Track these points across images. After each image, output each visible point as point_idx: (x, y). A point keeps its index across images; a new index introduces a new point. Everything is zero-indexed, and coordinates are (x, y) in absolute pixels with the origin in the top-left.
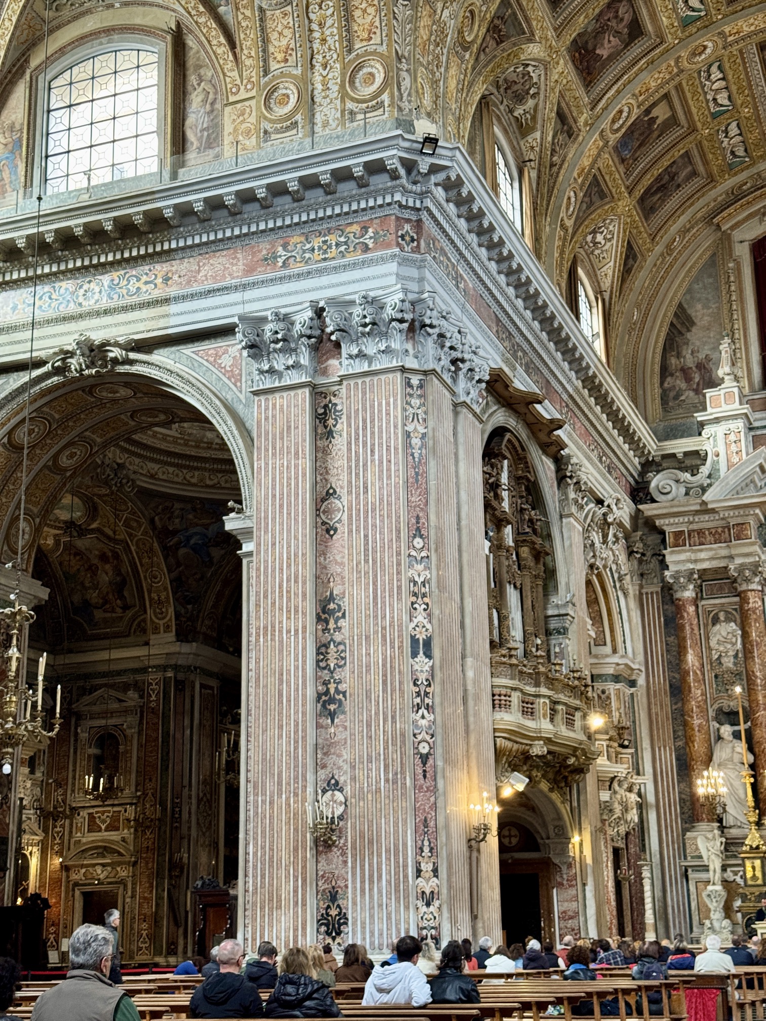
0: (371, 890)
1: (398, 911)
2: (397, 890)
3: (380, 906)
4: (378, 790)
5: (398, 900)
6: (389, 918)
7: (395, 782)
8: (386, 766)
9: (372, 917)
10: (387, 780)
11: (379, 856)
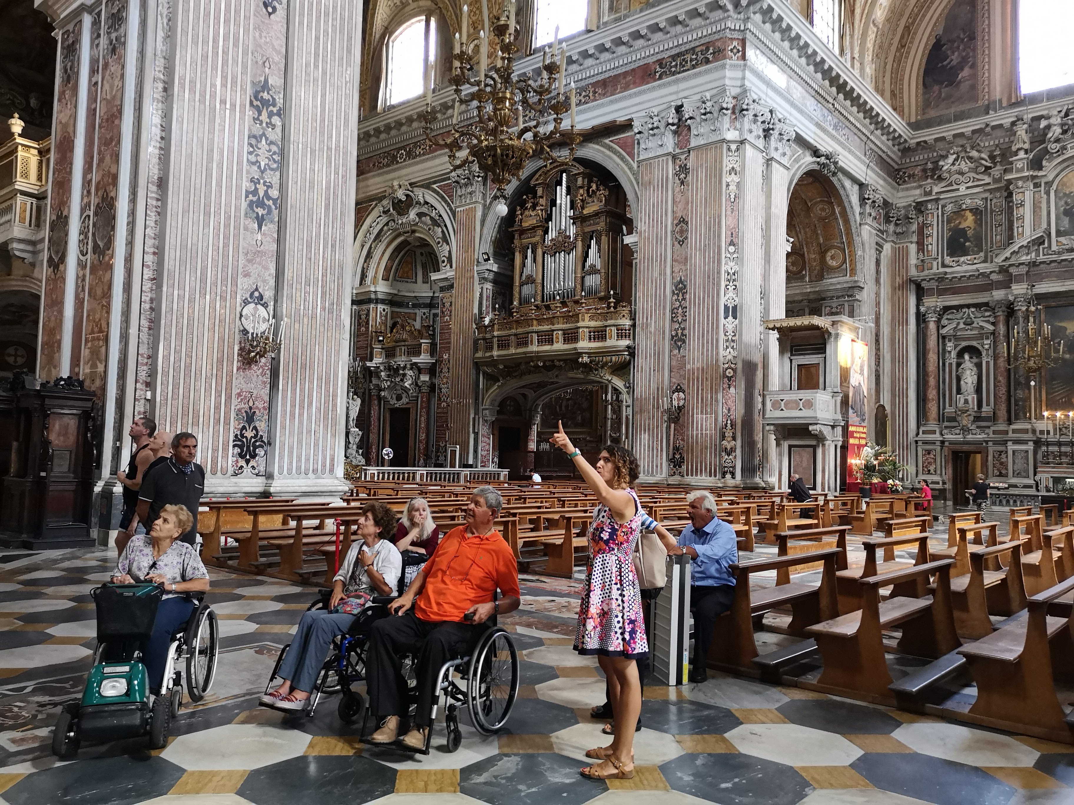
0: (301, 415)
1: (325, 438)
2: (326, 418)
3: (309, 432)
4: (314, 316)
5: (326, 427)
6: (316, 445)
7: (331, 312)
8: (324, 294)
9: (300, 442)
10: (323, 308)
11: (311, 382)
